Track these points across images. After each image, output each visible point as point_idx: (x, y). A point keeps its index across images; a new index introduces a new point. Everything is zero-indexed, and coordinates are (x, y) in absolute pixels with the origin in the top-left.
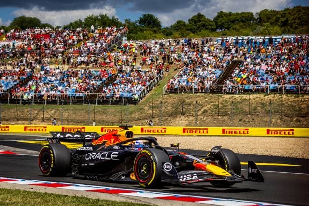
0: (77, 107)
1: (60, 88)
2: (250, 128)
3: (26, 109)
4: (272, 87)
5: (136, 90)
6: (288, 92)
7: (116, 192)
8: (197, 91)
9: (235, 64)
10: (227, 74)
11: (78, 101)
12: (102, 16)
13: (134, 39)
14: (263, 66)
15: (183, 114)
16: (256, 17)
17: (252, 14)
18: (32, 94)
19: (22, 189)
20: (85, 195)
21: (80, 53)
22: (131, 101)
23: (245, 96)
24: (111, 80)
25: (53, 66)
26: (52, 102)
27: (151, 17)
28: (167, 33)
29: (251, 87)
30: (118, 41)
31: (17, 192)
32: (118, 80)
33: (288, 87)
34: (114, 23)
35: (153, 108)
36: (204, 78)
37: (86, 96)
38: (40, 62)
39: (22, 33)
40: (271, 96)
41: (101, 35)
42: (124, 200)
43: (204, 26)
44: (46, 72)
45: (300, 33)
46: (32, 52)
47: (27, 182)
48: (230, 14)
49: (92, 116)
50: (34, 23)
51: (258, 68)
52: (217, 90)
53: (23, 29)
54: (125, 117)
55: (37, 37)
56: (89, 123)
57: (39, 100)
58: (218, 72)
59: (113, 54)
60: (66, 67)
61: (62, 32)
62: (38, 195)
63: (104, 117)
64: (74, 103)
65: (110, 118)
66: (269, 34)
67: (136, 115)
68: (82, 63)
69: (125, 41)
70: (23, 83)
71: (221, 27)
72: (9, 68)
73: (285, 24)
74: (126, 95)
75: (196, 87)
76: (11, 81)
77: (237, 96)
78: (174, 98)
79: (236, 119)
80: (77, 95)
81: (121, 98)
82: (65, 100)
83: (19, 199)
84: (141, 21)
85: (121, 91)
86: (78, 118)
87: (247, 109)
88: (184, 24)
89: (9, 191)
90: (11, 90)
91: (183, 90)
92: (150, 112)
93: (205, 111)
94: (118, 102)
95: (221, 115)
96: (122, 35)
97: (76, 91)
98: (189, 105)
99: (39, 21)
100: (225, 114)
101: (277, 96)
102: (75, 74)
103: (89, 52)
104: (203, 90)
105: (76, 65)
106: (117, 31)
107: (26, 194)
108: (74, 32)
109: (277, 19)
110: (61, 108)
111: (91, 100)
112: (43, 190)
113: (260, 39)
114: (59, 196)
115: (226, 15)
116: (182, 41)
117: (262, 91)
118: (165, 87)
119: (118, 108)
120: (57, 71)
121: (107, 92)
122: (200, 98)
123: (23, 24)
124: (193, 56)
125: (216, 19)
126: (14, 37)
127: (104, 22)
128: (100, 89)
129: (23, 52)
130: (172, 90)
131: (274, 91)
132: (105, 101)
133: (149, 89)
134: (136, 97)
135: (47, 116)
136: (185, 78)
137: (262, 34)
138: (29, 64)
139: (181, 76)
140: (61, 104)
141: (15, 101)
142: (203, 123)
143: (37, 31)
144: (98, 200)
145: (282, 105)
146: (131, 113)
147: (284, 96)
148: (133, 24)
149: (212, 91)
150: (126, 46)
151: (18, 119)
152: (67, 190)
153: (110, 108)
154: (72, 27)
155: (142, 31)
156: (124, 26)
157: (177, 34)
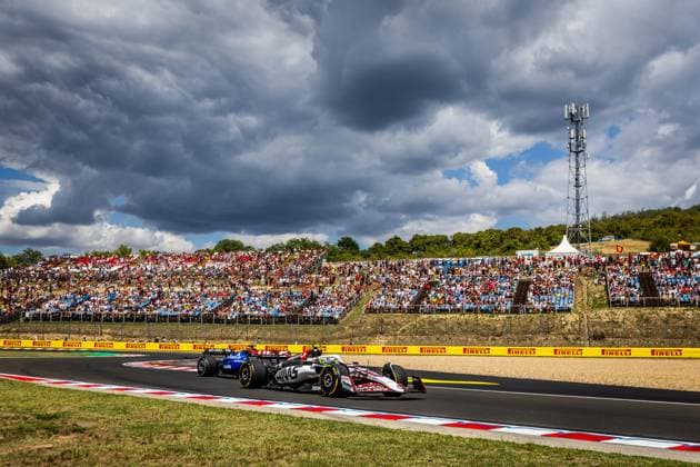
0: (281, 326)
1: (263, 308)
2: (447, 348)
3: (231, 329)
4: (467, 306)
5: (336, 310)
6: (483, 311)
7: (319, 410)
8: (395, 311)
9: (432, 284)
10: (423, 295)
11: (280, 320)
12: (304, 240)
13: (333, 261)
14: (459, 287)
15: (382, 333)
16: (450, 239)
17: (446, 237)
18: (236, 314)
19: (227, 407)
20: (289, 413)
21: (282, 275)
22: (332, 321)
23: (441, 316)
24: (312, 300)
25: (255, 288)
26: (256, 321)
27: (349, 240)
28: (366, 255)
29: (447, 307)
30: (318, 262)
31: (223, 410)
32: (319, 301)
33: (483, 307)
34: (315, 246)
35: (353, 327)
36: (401, 299)
37: (288, 317)
38: (243, 283)
39: (226, 255)
40: (466, 316)
41: (302, 257)
42: (328, 418)
43: (400, 248)
44: (250, 292)
45: (494, 254)
46: (236, 273)
47: (232, 400)
48: (426, 237)
49: (293, 336)
50: (237, 246)
51: (453, 288)
52: (415, 310)
53: (227, 251)
54: (326, 337)
55: (241, 260)
56: (292, 342)
57: (243, 319)
58: (416, 293)
59: (314, 276)
60: (269, 288)
61: (264, 255)
62: (242, 412)
63: (306, 336)
64: (276, 323)
65: (311, 337)
66: (463, 256)
67: (337, 334)
68: (284, 284)
69: (325, 264)
70: (228, 303)
71: (417, 249)
72: (215, 289)
73: (478, 246)
74: (327, 314)
75: (394, 307)
76: (216, 302)
77: (434, 316)
78: (373, 318)
79: (434, 338)
80: (280, 315)
81: (322, 317)
82: (268, 320)
83: (224, 417)
84: (340, 244)
85: (322, 311)
86: (281, 337)
87: (444, 329)
88: (382, 247)
89: (214, 409)
90: (215, 311)
91: (382, 310)
92: (350, 331)
93: (404, 331)
94: (318, 321)
95: (419, 334)
96: (322, 257)
97: (279, 311)
98: (388, 324)
99: (242, 245)
100: (423, 334)
101: (473, 315)
102: (277, 295)
103: (291, 274)
104: (401, 310)
105: (278, 286)
106: (318, 253)
107: (231, 411)
108: (275, 254)
109: (471, 242)
110: (264, 327)
111: (293, 320)
112: (248, 408)
113: (454, 260)
114: (263, 414)
115: (421, 238)
116: (380, 262)
117: (458, 311)
118: (364, 307)
119: (320, 327)
120: (260, 292)
121: (308, 312)
122: (399, 318)
123: (227, 247)
124: (390, 276)
125: (411, 242)
126: (218, 260)
127: (305, 245)
128: (301, 309)
129: (227, 273)
130: (371, 310)
131: (469, 311)
132: (306, 321)
133: (348, 309)
134: (337, 316)
135: (250, 335)
136: (383, 298)
137: (456, 255)
138: (233, 285)
139: (379, 296)
140: (264, 323)
141: (219, 321)
142: (402, 342)
143: (241, 253)
144: (302, 418)
145: (478, 324)
146: (332, 333)
147: (480, 316)
148: (333, 247)
149: (410, 311)
150: (326, 268)
151: (223, 338)
152: (271, 408)
153: (312, 328)
154: (273, 249)
155: (341, 253)
156: (324, 249)
157: (374, 256)
